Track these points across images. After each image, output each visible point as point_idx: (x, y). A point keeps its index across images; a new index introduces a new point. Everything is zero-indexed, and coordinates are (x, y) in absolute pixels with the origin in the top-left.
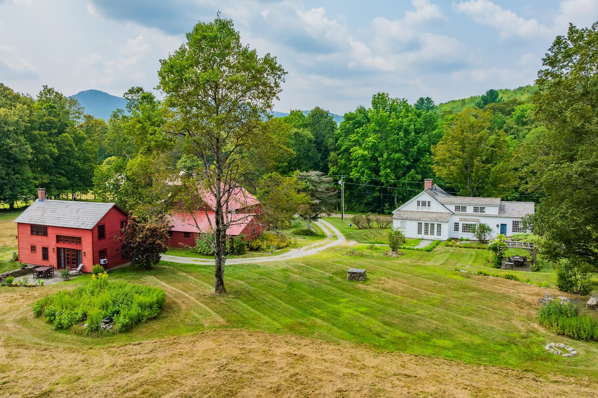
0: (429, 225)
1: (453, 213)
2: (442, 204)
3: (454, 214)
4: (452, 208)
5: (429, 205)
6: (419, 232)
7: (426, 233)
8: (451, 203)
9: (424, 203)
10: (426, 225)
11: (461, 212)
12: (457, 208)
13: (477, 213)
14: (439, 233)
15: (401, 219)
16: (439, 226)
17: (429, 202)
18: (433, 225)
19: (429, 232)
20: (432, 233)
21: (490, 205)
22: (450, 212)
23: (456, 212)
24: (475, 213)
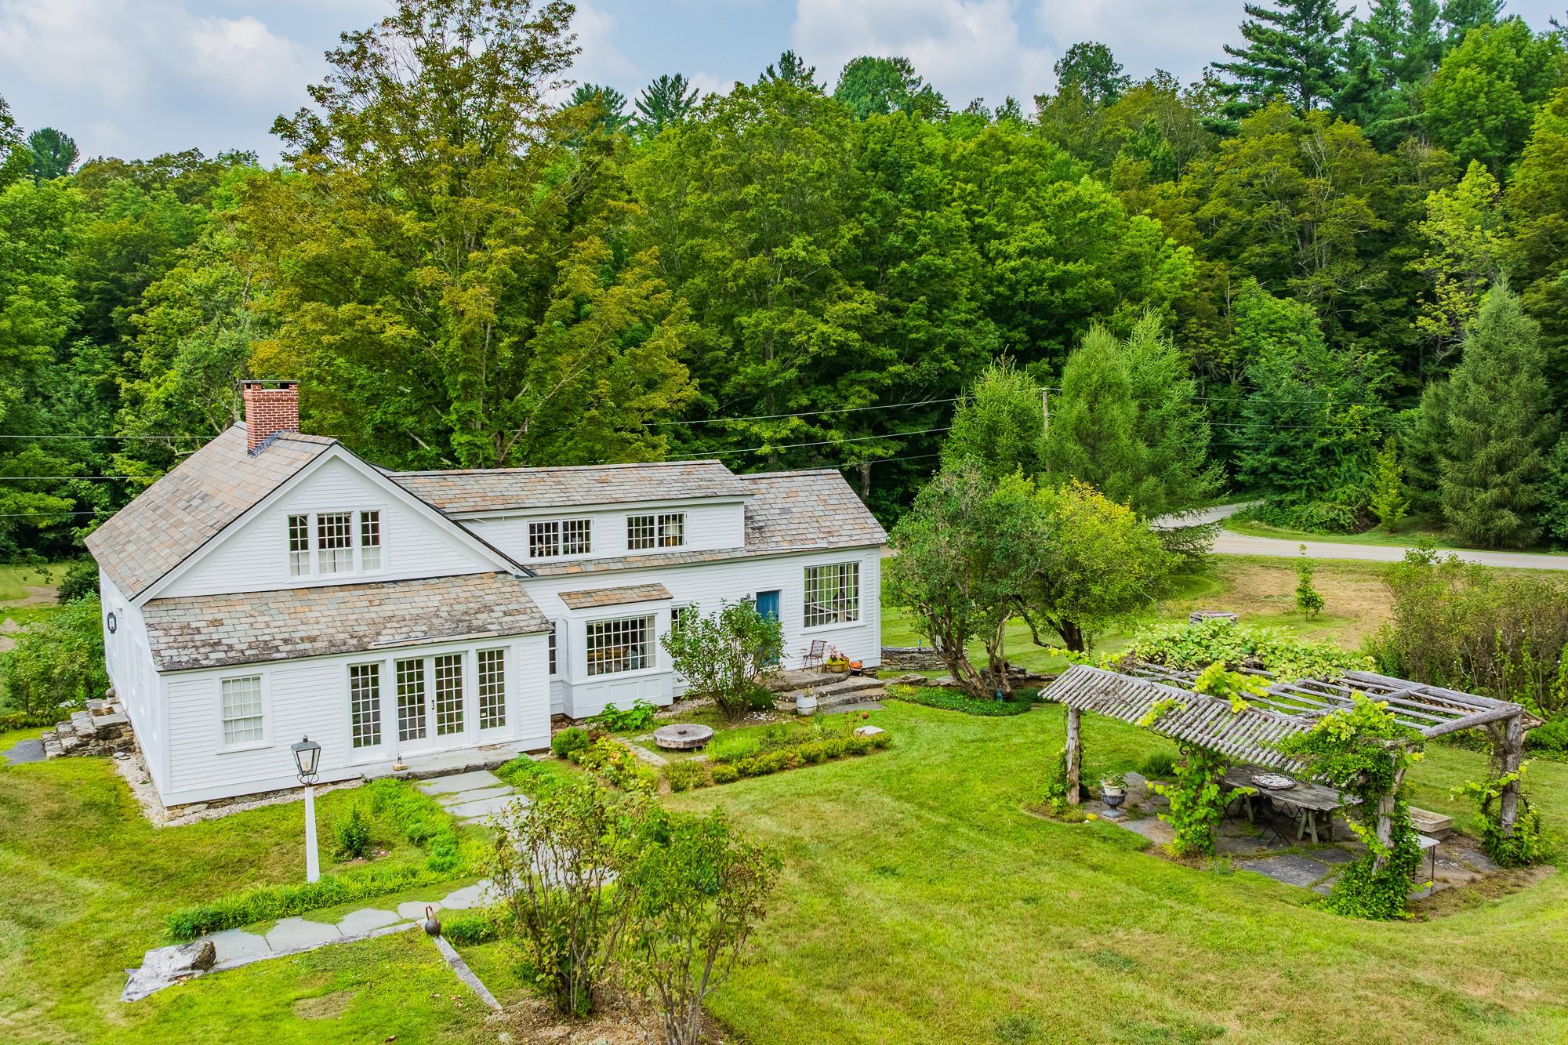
0: (429, 669)
1: (522, 568)
2: (455, 522)
3: (530, 573)
4: (514, 538)
5: (371, 536)
6: (365, 732)
7: (410, 730)
8: (508, 511)
9: (334, 532)
10: (410, 670)
11: (561, 557)
12: (542, 537)
13: (648, 551)
14: (493, 713)
15: (223, 664)
16: (491, 663)
17: (370, 519)
18: (449, 666)
19: (431, 716)
20: (450, 722)
21: (710, 500)
22: (507, 567)
23: (537, 560)
24: (634, 552)
